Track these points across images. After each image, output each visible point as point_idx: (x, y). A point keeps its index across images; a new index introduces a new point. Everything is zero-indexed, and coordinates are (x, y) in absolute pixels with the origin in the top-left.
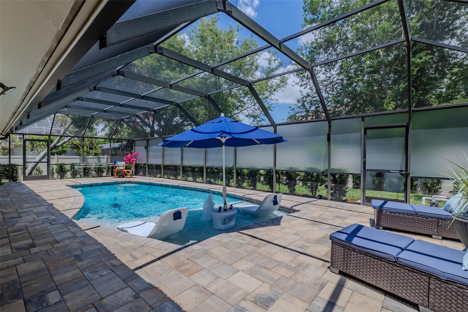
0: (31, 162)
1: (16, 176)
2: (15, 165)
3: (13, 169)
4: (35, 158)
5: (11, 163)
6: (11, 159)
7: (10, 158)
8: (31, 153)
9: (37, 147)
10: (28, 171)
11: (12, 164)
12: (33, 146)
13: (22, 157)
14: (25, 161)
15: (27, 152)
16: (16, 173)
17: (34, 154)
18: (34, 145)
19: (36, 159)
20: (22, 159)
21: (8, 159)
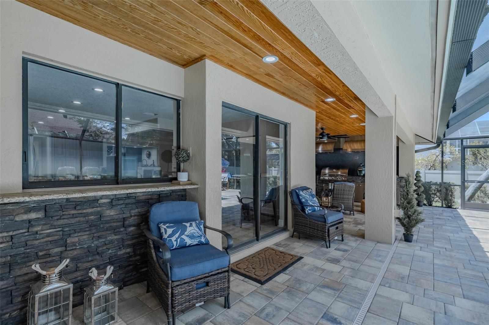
0: (473, 182)
1: (451, 200)
2: (450, 185)
3: (447, 190)
4: (480, 175)
5: (444, 181)
6: (444, 175)
7: (442, 174)
8: (473, 167)
9: (481, 159)
10: (468, 193)
11: (445, 183)
12: (476, 158)
13: (460, 172)
14: (464, 180)
15: (467, 167)
16: (451, 196)
17: (477, 170)
18: (477, 156)
19: (482, 176)
20: (460, 176)
21: (441, 175)
